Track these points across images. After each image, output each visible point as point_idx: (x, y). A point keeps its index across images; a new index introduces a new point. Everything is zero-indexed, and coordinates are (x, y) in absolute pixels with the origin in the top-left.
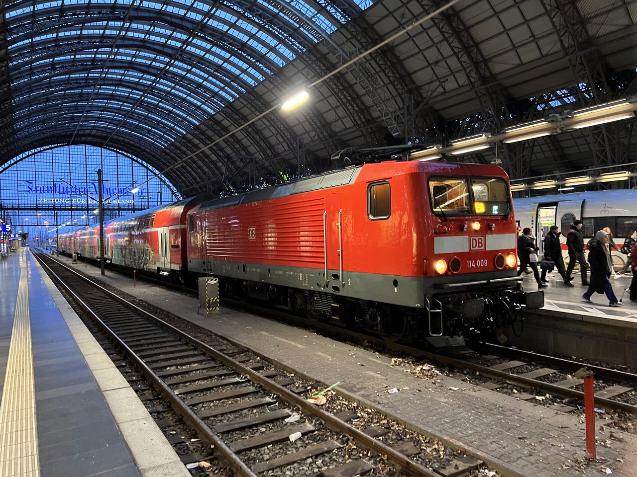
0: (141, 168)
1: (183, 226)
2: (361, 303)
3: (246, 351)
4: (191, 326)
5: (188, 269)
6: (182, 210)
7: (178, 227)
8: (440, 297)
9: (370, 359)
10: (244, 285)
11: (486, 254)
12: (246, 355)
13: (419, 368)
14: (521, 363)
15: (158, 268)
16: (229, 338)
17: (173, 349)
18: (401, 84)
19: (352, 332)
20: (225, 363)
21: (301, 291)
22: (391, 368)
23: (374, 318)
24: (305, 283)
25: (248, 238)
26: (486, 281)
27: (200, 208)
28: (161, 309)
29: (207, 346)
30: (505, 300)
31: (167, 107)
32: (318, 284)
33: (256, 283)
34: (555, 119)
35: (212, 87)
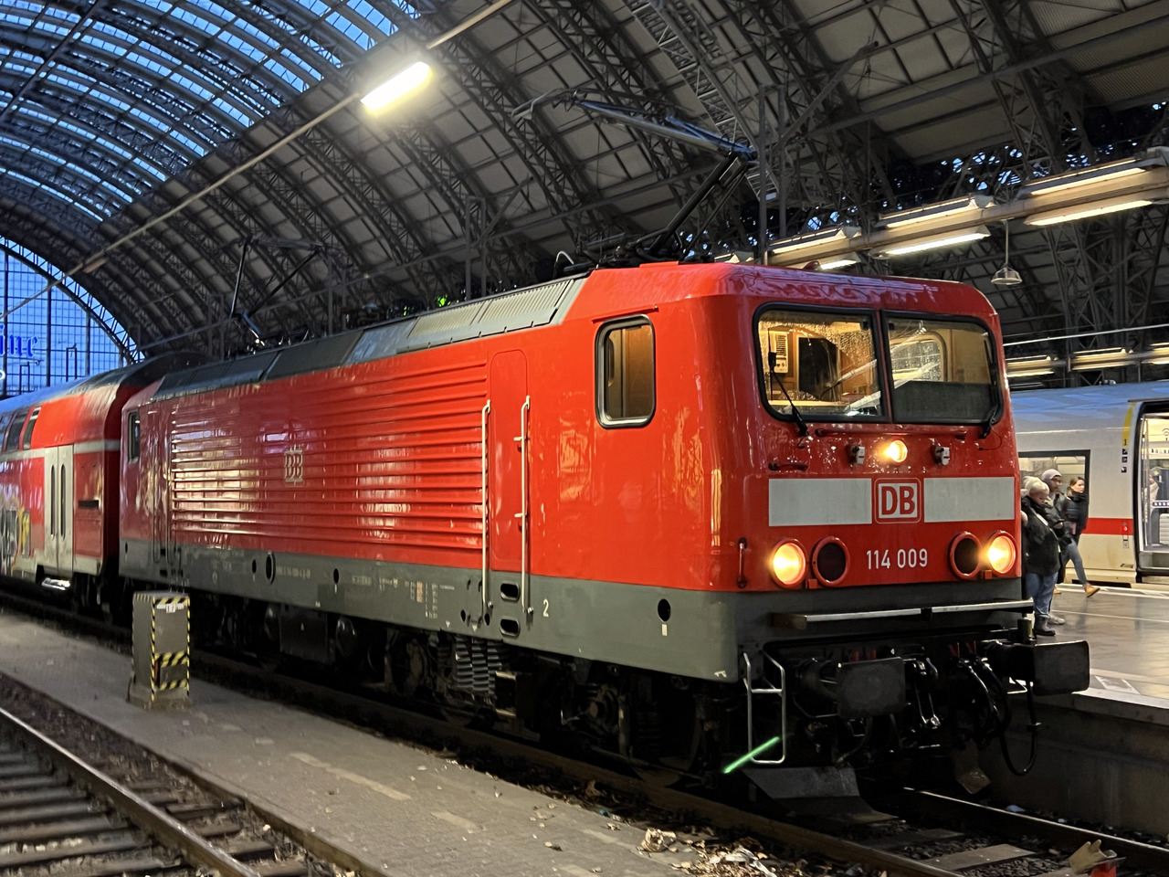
0: (32, 277)
1: (112, 445)
2: (574, 668)
3: (234, 807)
4: (98, 735)
5: (120, 572)
6: (113, 397)
7: (98, 446)
8: (783, 652)
9: (587, 831)
10: (269, 620)
11: (922, 533)
12: (233, 819)
13: (715, 860)
14: (1018, 852)
15: (40, 568)
16: (197, 771)
17: (27, 797)
18: (785, 56)
19: (559, 757)
20: (163, 837)
21: (420, 635)
22: (639, 858)
23: (608, 712)
24: (430, 610)
25: (281, 480)
26: (918, 611)
27: (161, 389)
28: (24, 687)
29: (125, 791)
30: (979, 668)
31: (115, 102)
32: (463, 614)
33: (303, 613)
34: (1160, 161)
35: (247, 49)
